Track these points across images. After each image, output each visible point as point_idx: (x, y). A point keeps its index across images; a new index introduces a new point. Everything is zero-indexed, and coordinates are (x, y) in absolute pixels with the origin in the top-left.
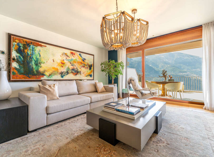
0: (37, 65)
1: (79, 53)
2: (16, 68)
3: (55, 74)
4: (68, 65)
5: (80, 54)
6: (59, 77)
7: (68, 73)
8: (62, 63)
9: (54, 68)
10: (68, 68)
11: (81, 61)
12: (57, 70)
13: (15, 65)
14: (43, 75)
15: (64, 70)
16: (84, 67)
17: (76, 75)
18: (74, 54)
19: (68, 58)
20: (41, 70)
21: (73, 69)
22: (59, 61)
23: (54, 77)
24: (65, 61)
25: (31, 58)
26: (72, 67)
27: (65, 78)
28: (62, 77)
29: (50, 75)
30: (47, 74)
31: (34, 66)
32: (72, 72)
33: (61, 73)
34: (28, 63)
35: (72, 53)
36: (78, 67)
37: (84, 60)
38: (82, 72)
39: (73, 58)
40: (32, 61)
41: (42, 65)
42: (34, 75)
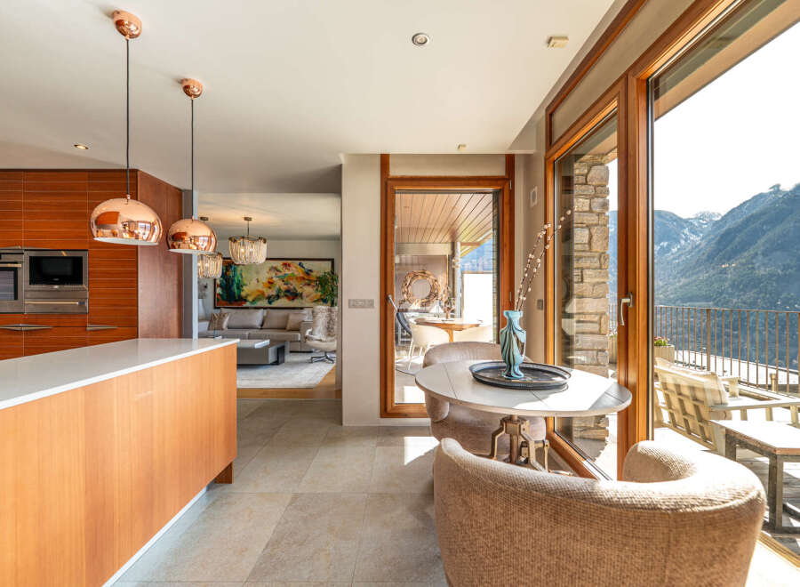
0: (238, 288)
1: (298, 262)
2: (219, 294)
3: (260, 299)
4: (279, 284)
5: (300, 264)
6: (264, 303)
7: (278, 297)
8: (269, 282)
9: (259, 291)
10: (279, 290)
11: (302, 275)
12: (263, 293)
13: (219, 291)
14: (246, 301)
15: (273, 292)
16: (309, 285)
17: (293, 299)
18: (289, 265)
19: (280, 274)
20: (243, 294)
21: (288, 291)
22: (265, 281)
23: (259, 304)
24: (274, 279)
25: (233, 281)
26: (285, 286)
27: (275, 304)
28: (270, 303)
29: (253, 301)
30: (250, 299)
31: (236, 291)
32: (286, 296)
33: (269, 298)
34: (230, 288)
35: (285, 265)
36: (295, 285)
37: (308, 272)
38: (304, 295)
39: (287, 272)
40: (233, 284)
41: (244, 288)
42: (236, 301)
